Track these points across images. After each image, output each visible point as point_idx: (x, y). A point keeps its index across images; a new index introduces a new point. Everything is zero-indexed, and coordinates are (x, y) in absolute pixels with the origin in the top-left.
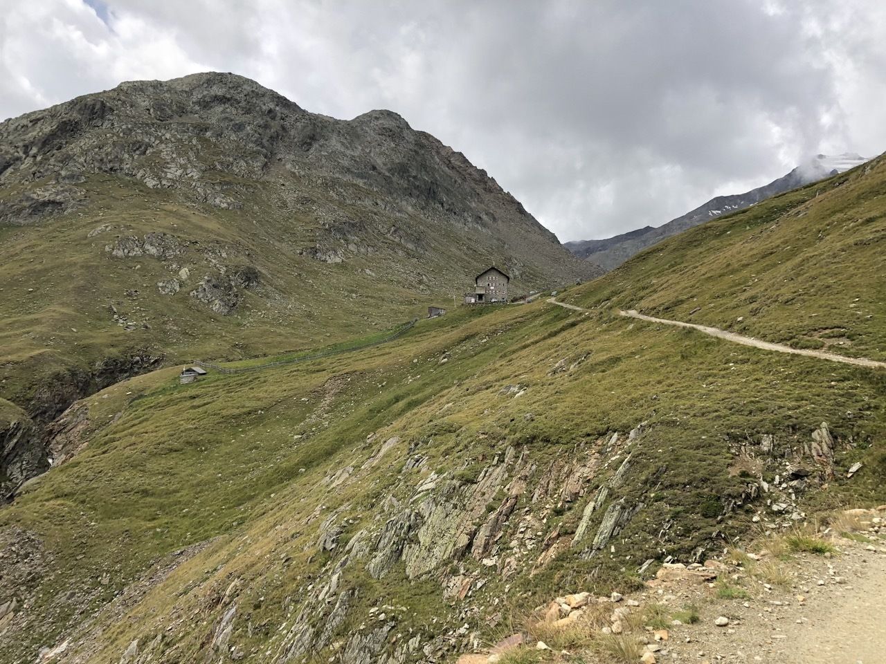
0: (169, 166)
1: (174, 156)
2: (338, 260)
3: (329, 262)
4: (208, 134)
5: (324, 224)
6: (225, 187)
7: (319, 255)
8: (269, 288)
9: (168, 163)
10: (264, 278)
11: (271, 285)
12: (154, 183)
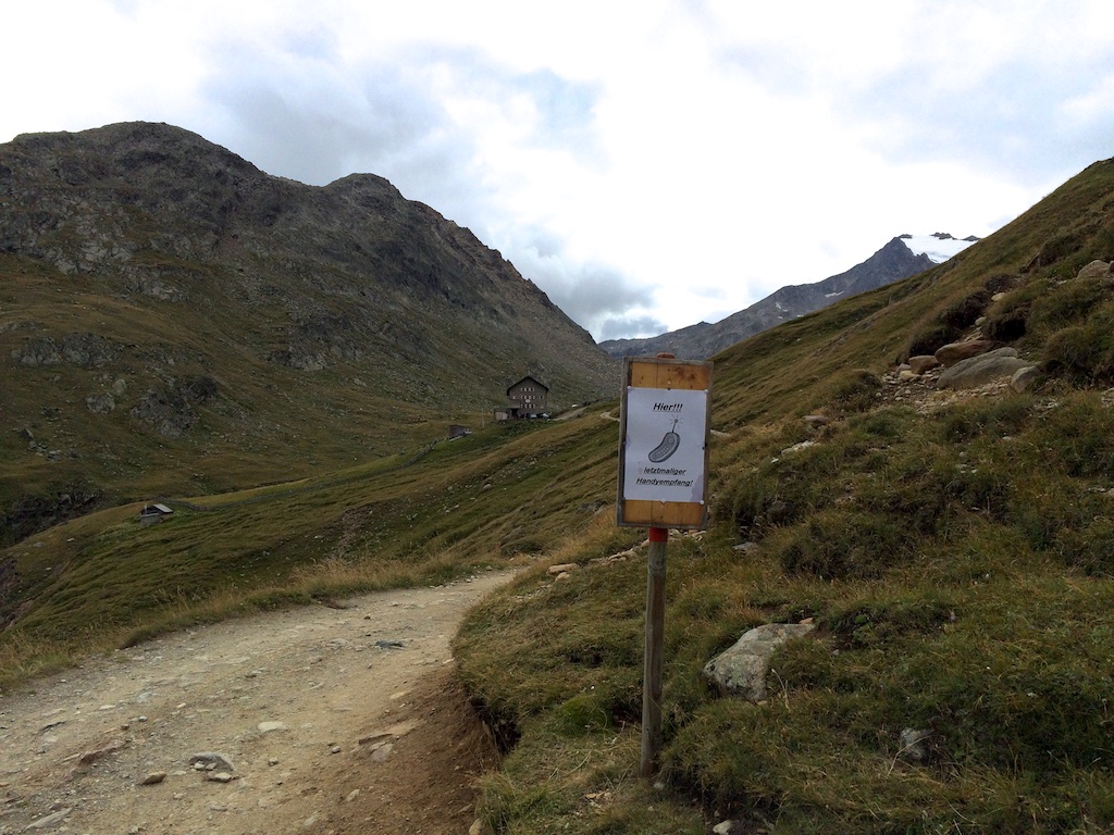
0: (88, 244)
1: (94, 231)
2: (317, 367)
3: (307, 369)
4: (139, 203)
5: (298, 321)
6: (164, 273)
7: (293, 360)
8: (233, 403)
9: (86, 240)
10: (224, 390)
11: (234, 400)
12: (69, 267)
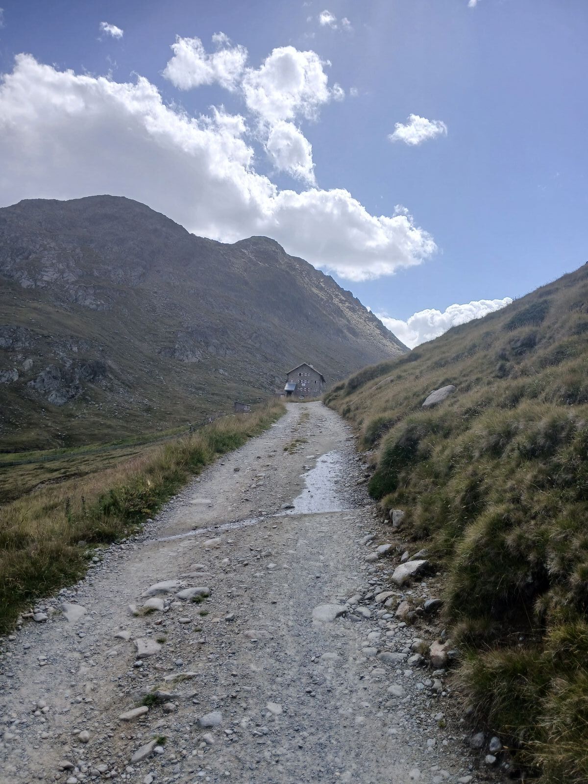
0: (47, 270)
1: (54, 261)
2: (194, 360)
3: (186, 361)
4: (92, 246)
5: (187, 328)
6: (98, 291)
7: (177, 354)
8: (116, 382)
9: (46, 267)
10: (112, 371)
11: (118, 380)
12: (29, 283)
